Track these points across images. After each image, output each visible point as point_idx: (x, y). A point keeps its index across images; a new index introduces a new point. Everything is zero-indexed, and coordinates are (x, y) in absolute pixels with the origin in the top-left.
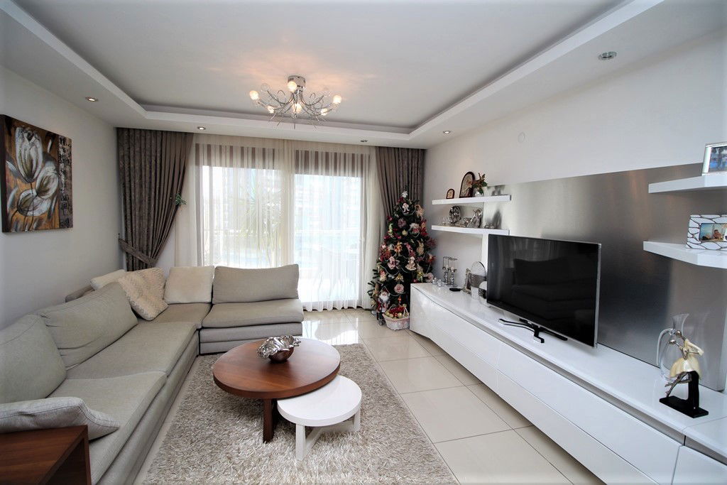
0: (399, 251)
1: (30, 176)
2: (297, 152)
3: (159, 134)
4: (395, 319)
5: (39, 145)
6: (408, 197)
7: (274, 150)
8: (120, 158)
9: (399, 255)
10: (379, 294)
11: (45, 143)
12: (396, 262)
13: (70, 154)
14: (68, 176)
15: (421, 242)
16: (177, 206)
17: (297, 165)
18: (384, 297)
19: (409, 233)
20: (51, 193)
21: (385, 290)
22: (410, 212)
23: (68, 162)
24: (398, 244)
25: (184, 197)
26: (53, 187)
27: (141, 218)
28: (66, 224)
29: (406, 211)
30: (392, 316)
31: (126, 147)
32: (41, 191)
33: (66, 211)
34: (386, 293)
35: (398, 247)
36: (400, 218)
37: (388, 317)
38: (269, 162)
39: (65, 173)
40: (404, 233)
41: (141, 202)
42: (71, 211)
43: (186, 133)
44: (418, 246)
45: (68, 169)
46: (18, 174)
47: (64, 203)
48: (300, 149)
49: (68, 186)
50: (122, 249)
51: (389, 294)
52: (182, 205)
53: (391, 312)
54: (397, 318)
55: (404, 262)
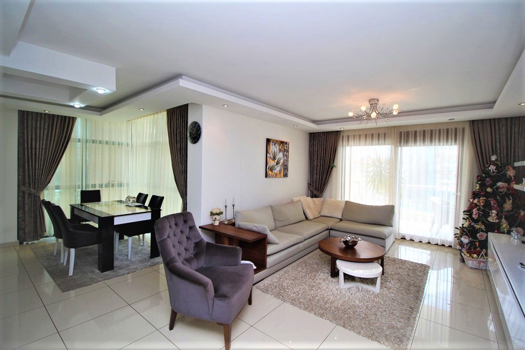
0: (482, 204)
1: (274, 158)
2: (401, 133)
3: (326, 134)
4: (470, 258)
5: (278, 146)
6: (497, 160)
7: (385, 133)
8: (310, 146)
9: (481, 208)
10: (461, 237)
11: (280, 146)
12: (479, 214)
13: (288, 148)
14: (287, 156)
15: (509, 199)
16: (332, 168)
17: (400, 142)
18: (465, 240)
19: (493, 190)
20: (281, 164)
21: (466, 235)
22: (498, 173)
23: (288, 151)
24: (481, 198)
25: (335, 164)
26: (282, 162)
27: (317, 174)
28: (286, 175)
29: (494, 172)
30: (468, 255)
31: (312, 141)
32: (277, 164)
33: (286, 170)
34: (467, 237)
35: (481, 201)
36: (486, 177)
37: (466, 256)
38: (382, 141)
39: (286, 156)
40: (489, 190)
41: (317, 166)
42: (288, 171)
43: (337, 131)
44: (505, 202)
45: (287, 154)
46: (270, 158)
47: (285, 167)
48: (403, 131)
49: (287, 161)
50: (309, 188)
51: (470, 239)
52: (334, 168)
53: (468, 253)
54: (473, 258)
55: (486, 215)
